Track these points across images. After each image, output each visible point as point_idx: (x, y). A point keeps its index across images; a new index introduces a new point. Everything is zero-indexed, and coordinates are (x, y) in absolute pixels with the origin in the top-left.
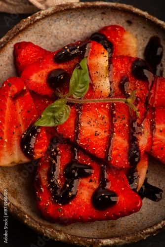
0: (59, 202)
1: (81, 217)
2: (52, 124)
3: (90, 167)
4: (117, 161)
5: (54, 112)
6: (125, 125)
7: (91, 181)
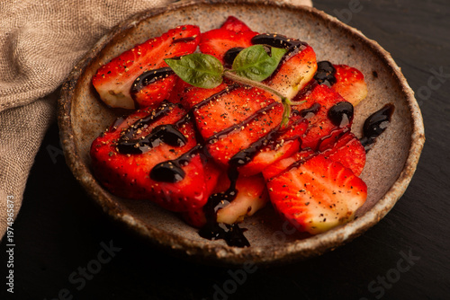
0: (119, 146)
1: (126, 175)
2: (185, 77)
3: (185, 140)
4: (218, 149)
5: (198, 66)
6: (263, 130)
7: (172, 151)
